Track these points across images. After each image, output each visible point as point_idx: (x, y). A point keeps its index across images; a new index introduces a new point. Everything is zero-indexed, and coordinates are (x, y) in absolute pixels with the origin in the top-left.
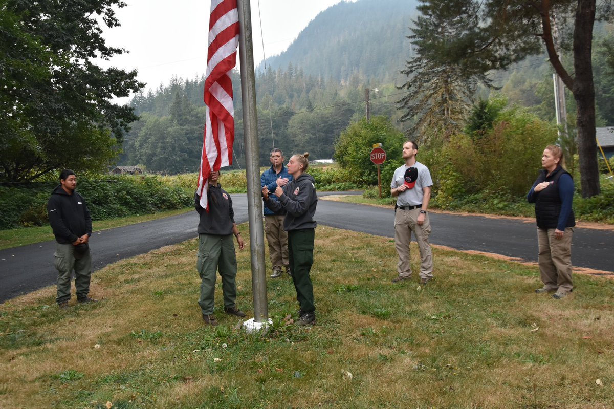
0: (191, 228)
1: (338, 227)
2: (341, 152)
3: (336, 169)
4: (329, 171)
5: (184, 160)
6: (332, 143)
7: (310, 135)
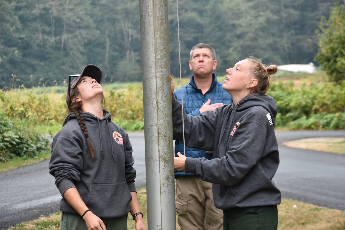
0: (25, 201)
1: (325, 205)
2: (333, 50)
3: (321, 86)
4: (307, 89)
5: (12, 62)
6: (313, 32)
7: (269, 14)
